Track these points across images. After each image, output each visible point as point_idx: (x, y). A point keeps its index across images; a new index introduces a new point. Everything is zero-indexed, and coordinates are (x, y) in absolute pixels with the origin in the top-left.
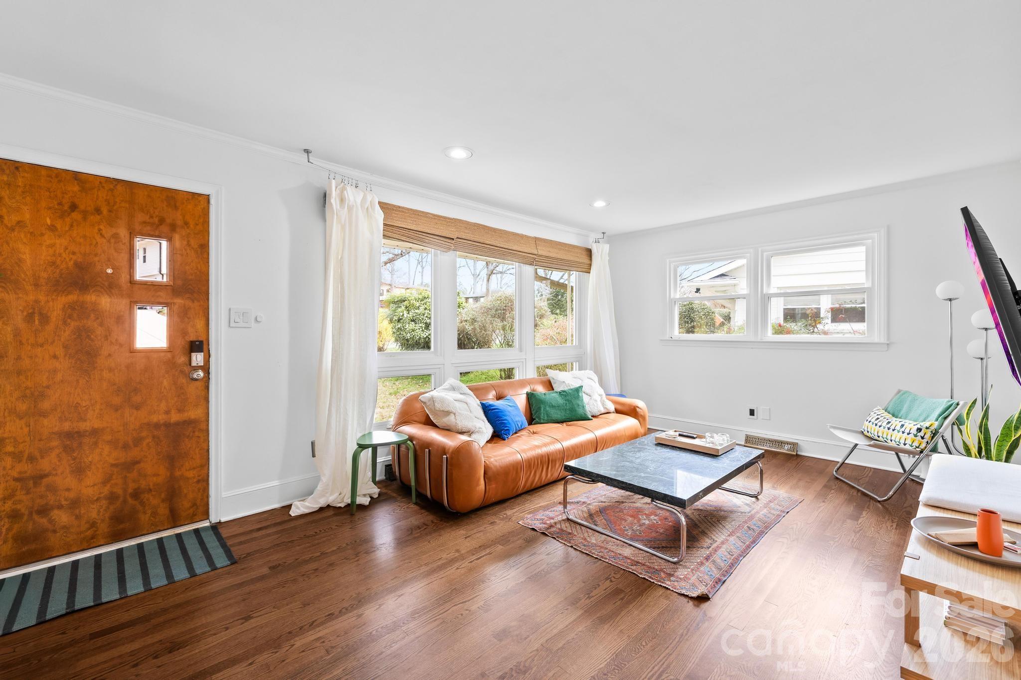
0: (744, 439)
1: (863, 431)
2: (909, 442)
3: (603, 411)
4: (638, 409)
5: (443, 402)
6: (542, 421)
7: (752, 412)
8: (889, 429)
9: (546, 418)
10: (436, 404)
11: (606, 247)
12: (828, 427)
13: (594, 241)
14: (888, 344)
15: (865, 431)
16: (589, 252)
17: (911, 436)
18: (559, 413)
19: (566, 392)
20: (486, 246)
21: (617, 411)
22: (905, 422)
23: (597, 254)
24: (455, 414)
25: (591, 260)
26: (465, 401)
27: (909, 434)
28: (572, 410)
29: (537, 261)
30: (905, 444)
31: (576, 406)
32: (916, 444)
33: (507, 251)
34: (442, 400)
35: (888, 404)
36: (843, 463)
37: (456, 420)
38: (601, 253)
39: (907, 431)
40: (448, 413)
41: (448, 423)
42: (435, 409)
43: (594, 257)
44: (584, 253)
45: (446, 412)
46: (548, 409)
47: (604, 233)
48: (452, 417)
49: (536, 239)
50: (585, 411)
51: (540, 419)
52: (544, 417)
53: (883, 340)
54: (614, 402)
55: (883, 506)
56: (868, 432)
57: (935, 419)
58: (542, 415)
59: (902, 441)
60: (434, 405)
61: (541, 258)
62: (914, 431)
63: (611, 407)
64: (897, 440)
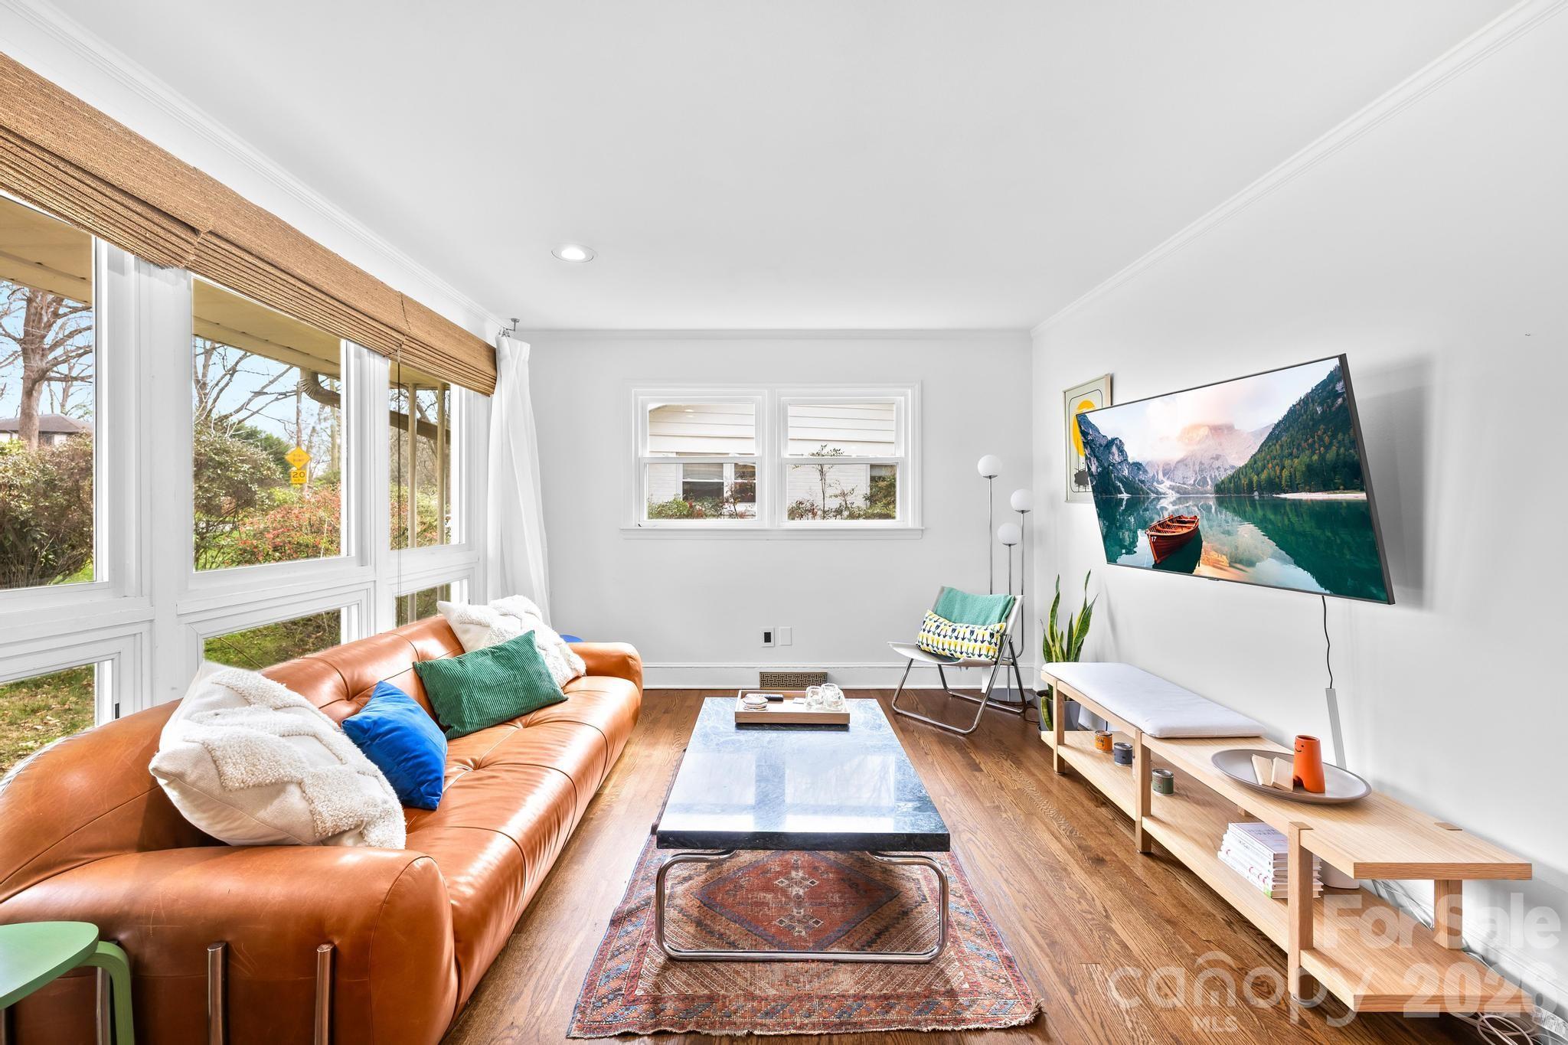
0: (759, 678)
1: (920, 644)
2: (984, 652)
3: (571, 676)
4: (630, 661)
5: (254, 754)
6: (469, 728)
7: (768, 637)
8: (957, 638)
9: (476, 719)
10: (229, 770)
11: (524, 349)
12: (891, 645)
13: (502, 333)
14: (922, 530)
15: (923, 644)
16: (493, 354)
17: (986, 643)
18: (505, 700)
19: (507, 650)
20: (292, 281)
21: (590, 672)
22: (973, 628)
23: (509, 358)
24: (300, 784)
25: (496, 369)
26: (307, 729)
27: (983, 642)
28: (531, 688)
29: (404, 351)
30: (980, 656)
31: (535, 677)
32: (991, 653)
33: (344, 308)
34: (249, 750)
35: (935, 606)
36: (901, 689)
37: (310, 801)
38: (516, 356)
39: (980, 638)
40: (278, 787)
41: (281, 822)
42: (224, 787)
43: (503, 366)
44: (484, 353)
45: (272, 784)
46: (477, 695)
47: (515, 321)
48: (293, 798)
49: (403, 299)
50: (554, 684)
51: (462, 724)
52: (472, 718)
53: (918, 526)
54: (584, 655)
55: (968, 738)
56: (928, 645)
57: (997, 619)
58: (467, 712)
59: (977, 652)
60: (220, 774)
61: (414, 345)
62: (987, 638)
63: (581, 666)
64: (970, 651)
